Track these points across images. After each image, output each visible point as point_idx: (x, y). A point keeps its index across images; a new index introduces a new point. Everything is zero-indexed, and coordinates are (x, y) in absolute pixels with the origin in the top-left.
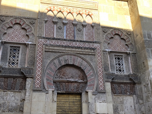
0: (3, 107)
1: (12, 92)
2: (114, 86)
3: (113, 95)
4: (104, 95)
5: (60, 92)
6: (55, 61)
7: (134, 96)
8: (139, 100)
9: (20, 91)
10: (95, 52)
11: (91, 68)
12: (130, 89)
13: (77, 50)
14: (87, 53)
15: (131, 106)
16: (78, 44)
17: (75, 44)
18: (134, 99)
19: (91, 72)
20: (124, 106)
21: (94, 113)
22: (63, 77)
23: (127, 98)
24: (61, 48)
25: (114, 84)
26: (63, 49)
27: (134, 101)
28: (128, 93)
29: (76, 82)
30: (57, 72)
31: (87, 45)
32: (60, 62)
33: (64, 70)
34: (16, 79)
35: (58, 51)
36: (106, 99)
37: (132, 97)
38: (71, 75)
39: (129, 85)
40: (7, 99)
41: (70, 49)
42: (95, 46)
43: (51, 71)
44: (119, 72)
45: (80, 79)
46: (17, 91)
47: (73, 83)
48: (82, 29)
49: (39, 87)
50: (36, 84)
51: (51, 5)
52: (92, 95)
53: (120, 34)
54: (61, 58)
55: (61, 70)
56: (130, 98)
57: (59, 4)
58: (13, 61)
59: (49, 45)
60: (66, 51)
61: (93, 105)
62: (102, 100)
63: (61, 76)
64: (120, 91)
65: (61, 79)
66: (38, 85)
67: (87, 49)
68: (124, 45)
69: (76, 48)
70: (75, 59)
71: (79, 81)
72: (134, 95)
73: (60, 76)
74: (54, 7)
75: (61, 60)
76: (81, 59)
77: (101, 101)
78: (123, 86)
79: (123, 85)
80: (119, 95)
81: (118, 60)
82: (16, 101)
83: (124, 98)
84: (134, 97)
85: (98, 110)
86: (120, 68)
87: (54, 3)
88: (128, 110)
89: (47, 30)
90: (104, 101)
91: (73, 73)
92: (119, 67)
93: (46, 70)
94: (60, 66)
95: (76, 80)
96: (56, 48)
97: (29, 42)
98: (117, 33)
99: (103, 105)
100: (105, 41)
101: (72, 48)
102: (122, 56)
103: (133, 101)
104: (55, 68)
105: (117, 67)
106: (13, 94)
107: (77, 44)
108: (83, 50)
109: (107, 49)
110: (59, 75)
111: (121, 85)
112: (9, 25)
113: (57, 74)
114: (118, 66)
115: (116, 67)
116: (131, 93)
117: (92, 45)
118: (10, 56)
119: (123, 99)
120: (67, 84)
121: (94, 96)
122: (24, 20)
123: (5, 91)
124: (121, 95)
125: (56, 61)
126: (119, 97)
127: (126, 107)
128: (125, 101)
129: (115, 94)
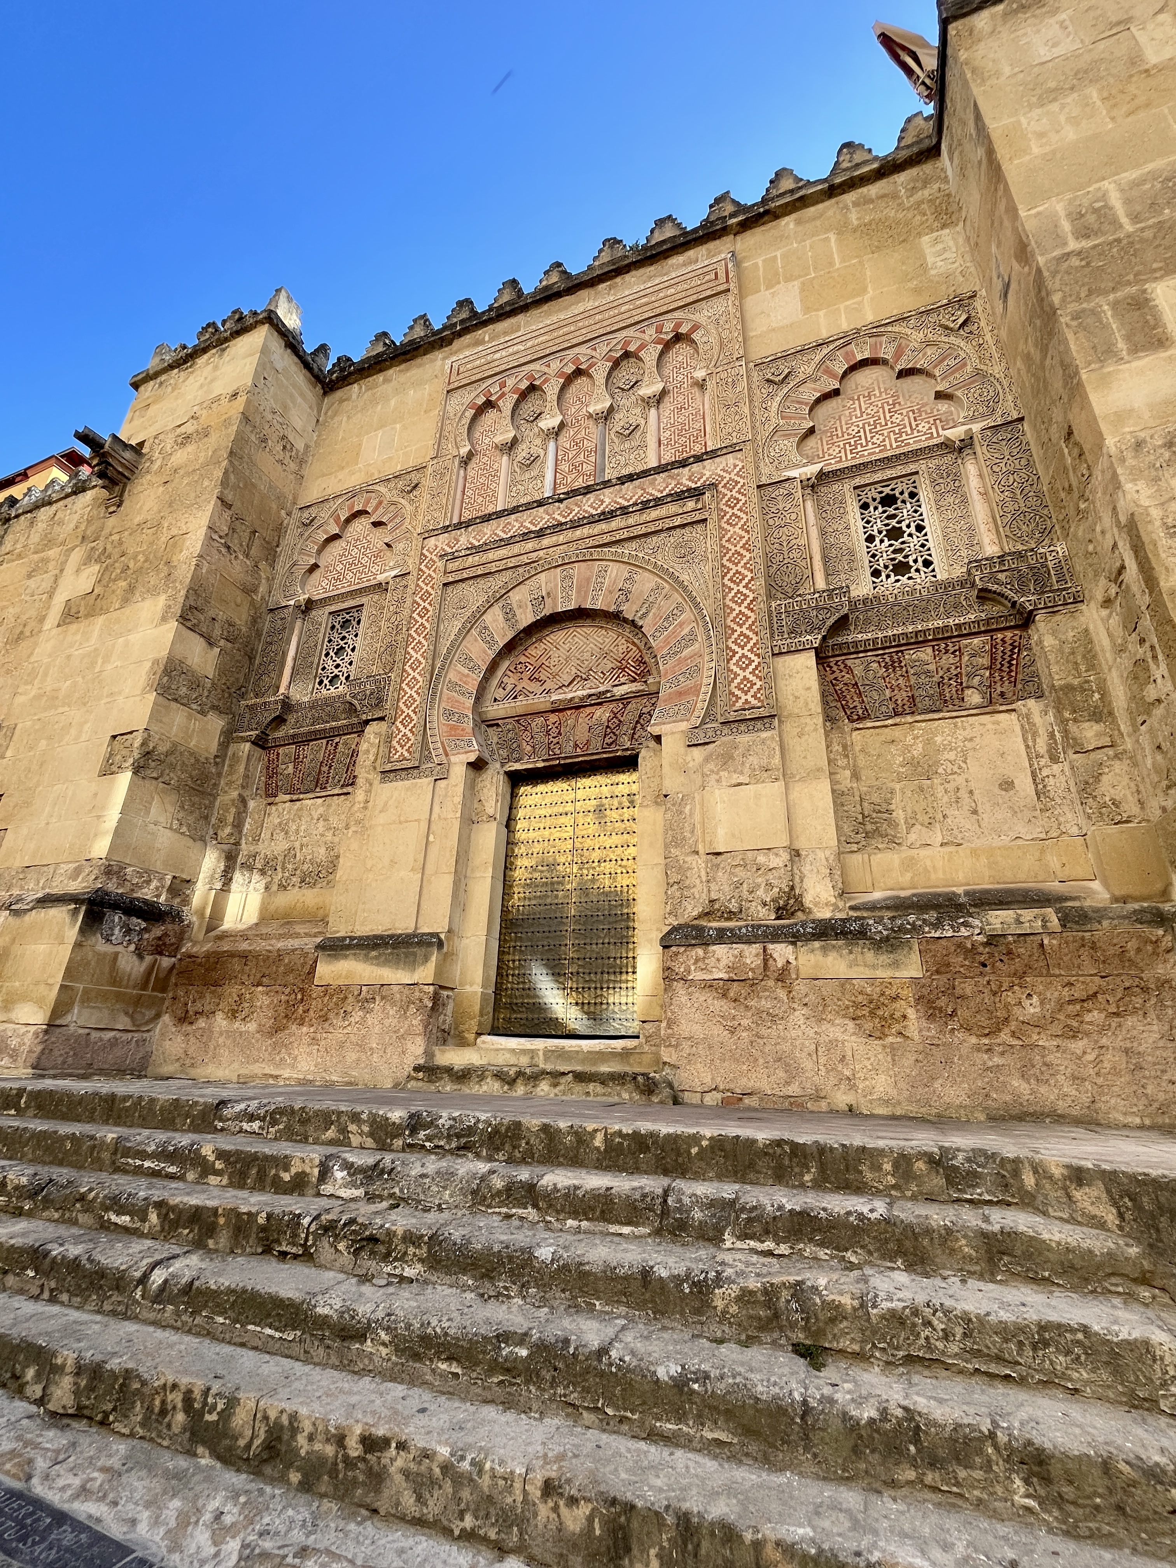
0: (284, 868)
1: (320, 801)
2: (850, 670)
3: (847, 726)
4: (764, 735)
5: (517, 766)
6: (488, 618)
7: (1024, 710)
8: (1072, 727)
9: (345, 790)
10: (704, 507)
11: (680, 600)
12: (990, 668)
13: (603, 526)
14: (660, 525)
15: (1007, 785)
16: (607, 501)
17: (591, 506)
18: (1029, 731)
19: (681, 625)
20: (940, 790)
21: (697, 853)
22: (534, 686)
23: (961, 734)
24: (516, 549)
25: (849, 663)
26: (530, 545)
27: (1027, 747)
28: (974, 697)
29: (600, 700)
30: (500, 673)
31: (660, 486)
32: (509, 615)
33: (536, 650)
34: (337, 740)
35: (501, 565)
36: (777, 761)
37: (1014, 716)
38: (574, 671)
39: (976, 641)
40: (297, 831)
41: (561, 538)
42: (708, 474)
43: (466, 671)
44: (893, 578)
45: (623, 680)
46: (336, 791)
47: (588, 710)
48: (643, 422)
49: (406, 754)
50: (394, 743)
51: (490, 381)
52: (682, 749)
53: (886, 352)
54: (515, 597)
55: (523, 659)
56: (990, 726)
57: (528, 358)
58: (336, 671)
59: (463, 553)
60: (541, 553)
61: (687, 810)
62: (747, 770)
63: (525, 683)
64: (902, 696)
65: (521, 701)
66: (402, 747)
67: (658, 502)
68: (924, 405)
69: (593, 520)
70: (588, 580)
71: (615, 689)
72: (1031, 703)
73: (518, 688)
74: (503, 385)
75: (515, 606)
76: (622, 566)
77: (742, 773)
78: (922, 656)
79: (926, 654)
80: (897, 720)
81: (880, 509)
82: (329, 834)
83: (939, 739)
84: (1028, 716)
85: (721, 832)
86: (901, 550)
87: (503, 367)
88: (975, 812)
89: (469, 493)
90: (765, 775)
91: (587, 655)
92: (895, 552)
93: (442, 668)
94: (510, 635)
95: (602, 689)
96: (491, 555)
97: (392, 568)
98: (867, 355)
99: (757, 796)
100: (776, 431)
101: (575, 525)
102: (917, 473)
103: (1023, 747)
104: (485, 652)
105: (874, 556)
106: (321, 810)
107: (602, 502)
108: (631, 521)
109: (796, 466)
110: (510, 681)
111: (910, 655)
112: (326, 532)
113: (505, 680)
114: (887, 542)
115: (867, 558)
116: (1002, 694)
117: (690, 479)
118: (327, 655)
119: (929, 742)
120: (553, 718)
121: (697, 754)
122: (382, 489)
123: (295, 797)
124: (909, 719)
125: (494, 618)
126: (897, 732)
127: (963, 794)
128: (952, 756)
129: (860, 719)
